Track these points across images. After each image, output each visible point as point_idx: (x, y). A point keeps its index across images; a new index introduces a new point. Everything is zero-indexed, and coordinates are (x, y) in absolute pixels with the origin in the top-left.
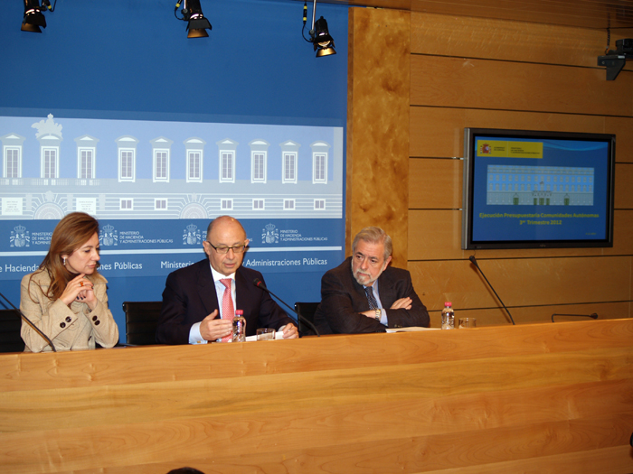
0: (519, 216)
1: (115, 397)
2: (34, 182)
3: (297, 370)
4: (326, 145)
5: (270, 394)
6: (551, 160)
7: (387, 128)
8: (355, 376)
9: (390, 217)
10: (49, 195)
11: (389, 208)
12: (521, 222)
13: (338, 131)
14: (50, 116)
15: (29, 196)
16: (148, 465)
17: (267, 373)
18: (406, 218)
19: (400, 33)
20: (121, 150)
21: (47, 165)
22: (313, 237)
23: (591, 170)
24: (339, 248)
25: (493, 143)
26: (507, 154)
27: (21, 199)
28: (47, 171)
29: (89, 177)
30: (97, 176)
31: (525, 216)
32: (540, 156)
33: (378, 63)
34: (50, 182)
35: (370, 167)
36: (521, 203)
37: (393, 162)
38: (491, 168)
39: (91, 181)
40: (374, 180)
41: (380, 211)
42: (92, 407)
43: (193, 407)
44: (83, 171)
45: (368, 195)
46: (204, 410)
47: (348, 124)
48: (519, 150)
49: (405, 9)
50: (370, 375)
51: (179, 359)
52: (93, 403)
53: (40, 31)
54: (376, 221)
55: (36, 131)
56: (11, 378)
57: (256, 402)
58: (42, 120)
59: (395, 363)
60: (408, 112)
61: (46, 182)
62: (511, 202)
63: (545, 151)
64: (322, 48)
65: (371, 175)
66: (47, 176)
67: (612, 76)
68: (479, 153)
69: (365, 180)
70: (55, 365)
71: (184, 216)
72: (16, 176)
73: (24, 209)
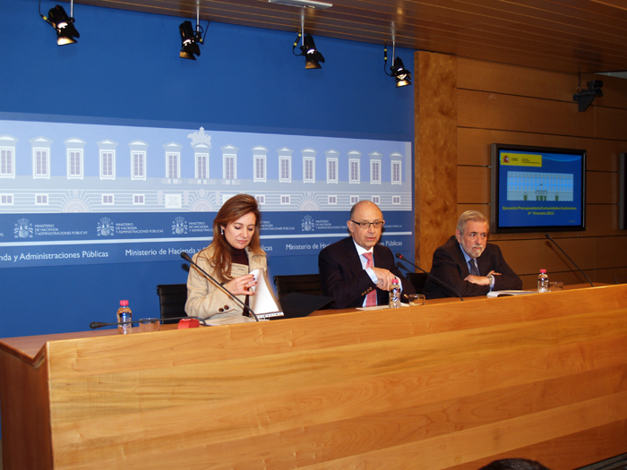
0: (527, 209)
1: (312, 361)
2: (190, 182)
3: (452, 330)
4: (399, 156)
5: (432, 351)
6: (547, 168)
7: (442, 143)
8: (493, 332)
9: (445, 209)
10: (202, 192)
11: (445, 202)
12: (529, 213)
13: (408, 145)
14: (202, 129)
15: (186, 192)
16: (341, 421)
17: (430, 333)
18: (456, 210)
19: (450, 72)
20: (255, 157)
21: (200, 168)
22: (392, 224)
23: (572, 175)
24: (410, 233)
25: (511, 155)
26: (519, 163)
27: (180, 195)
28: (200, 173)
29: (232, 177)
30: (238, 177)
31: (531, 208)
32: (540, 165)
33: (436, 94)
34: (202, 182)
35: (432, 171)
36: (529, 199)
37: (447, 168)
38: (509, 173)
39: (233, 181)
40: (435, 181)
41: (439, 205)
42: (293, 371)
43: (375, 366)
44: (227, 173)
45: (431, 192)
46: (383, 368)
47: (416, 140)
48: (527, 161)
49: (452, 54)
50: (504, 331)
51: (363, 324)
52: (294, 367)
53: (195, 59)
54: (436, 212)
55: (191, 140)
56: (223, 347)
57: (423, 359)
58: (196, 132)
59: (520, 321)
60: (456, 131)
61: (199, 182)
62: (522, 199)
63: (543, 161)
64: (400, 80)
65: (433, 178)
66: (200, 177)
67: (583, 109)
68: (502, 163)
69: (429, 181)
70: (261, 333)
71: (302, 209)
72: (176, 177)
73: (183, 203)
